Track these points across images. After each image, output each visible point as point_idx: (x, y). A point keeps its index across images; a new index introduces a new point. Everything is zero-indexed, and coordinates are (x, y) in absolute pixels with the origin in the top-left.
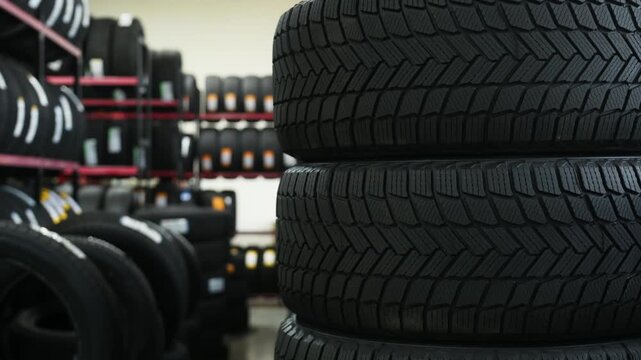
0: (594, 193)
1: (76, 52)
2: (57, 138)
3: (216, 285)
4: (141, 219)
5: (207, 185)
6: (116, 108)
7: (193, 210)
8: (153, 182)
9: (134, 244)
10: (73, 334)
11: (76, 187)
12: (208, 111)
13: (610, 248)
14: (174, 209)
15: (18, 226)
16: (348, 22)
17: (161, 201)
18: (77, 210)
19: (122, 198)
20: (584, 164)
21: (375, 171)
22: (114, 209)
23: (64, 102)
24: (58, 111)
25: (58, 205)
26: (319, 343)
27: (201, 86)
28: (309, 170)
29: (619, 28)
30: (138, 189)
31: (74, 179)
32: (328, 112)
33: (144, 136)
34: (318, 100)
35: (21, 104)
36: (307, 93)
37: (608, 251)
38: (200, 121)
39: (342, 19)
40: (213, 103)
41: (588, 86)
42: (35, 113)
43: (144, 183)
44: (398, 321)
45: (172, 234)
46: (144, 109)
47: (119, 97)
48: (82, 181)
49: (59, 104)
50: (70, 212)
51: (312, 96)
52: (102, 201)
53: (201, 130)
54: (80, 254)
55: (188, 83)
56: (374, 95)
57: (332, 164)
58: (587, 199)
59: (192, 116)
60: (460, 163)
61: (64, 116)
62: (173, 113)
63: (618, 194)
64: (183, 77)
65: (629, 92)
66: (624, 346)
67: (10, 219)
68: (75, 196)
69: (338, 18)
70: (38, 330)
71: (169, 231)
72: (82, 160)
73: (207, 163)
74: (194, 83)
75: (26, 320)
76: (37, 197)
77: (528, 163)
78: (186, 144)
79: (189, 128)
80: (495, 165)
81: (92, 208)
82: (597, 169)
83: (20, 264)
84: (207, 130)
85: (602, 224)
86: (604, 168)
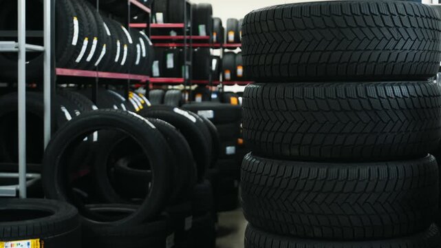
0: (372, 98)
1: (149, 10)
2: (137, 62)
3: (230, 150)
4: (185, 109)
5: (227, 89)
6: (171, 41)
7: (218, 104)
8: (193, 87)
9: (181, 122)
10: (149, 171)
11: (148, 90)
12: (228, 42)
13: (379, 121)
14: (206, 104)
15: (117, 110)
16: (270, 22)
17: (199, 99)
18: (149, 104)
19: (175, 96)
20: (369, 85)
21: (280, 87)
22: (170, 103)
23: (141, 40)
24: (138, 46)
25: (138, 100)
26: (258, 162)
27: (225, 25)
28: (255, 86)
29: (386, 26)
30: (184, 91)
31: (146, 85)
32: (262, 61)
33: (188, 60)
34: (257, 56)
35: (118, 44)
36: (254, 53)
37: (378, 123)
38: (224, 48)
39: (268, 21)
40: (231, 36)
41: (370, 52)
42: (126, 48)
43: (188, 87)
44: (289, 152)
45: (203, 118)
46: (188, 41)
47: (173, 34)
48: (151, 87)
49: (139, 43)
50: (144, 104)
51: (256, 54)
52: (162, 98)
53: (224, 53)
54: (153, 127)
55: (216, 23)
56: (272, 55)
57: (264, 84)
58: (369, 100)
59: (218, 45)
60: (315, 84)
61: (141, 49)
62: (207, 43)
63: (383, 98)
64: (213, 20)
65: (390, 54)
66: (387, 165)
67: (113, 108)
68: (147, 96)
69: (266, 21)
70: (129, 169)
71: (201, 117)
72: (151, 75)
73: (228, 75)
74: (221, 23)
75: (122, 164)
76: (127, 97)
77: (345, 84)
78: (214, 62)
79: (217, 52)
80: (329, 85)
81: (157, 103)
82: (374, 88)
83: (123, 131)
84: (228, 53)
85: (375, 111)
86: (378, 87)
